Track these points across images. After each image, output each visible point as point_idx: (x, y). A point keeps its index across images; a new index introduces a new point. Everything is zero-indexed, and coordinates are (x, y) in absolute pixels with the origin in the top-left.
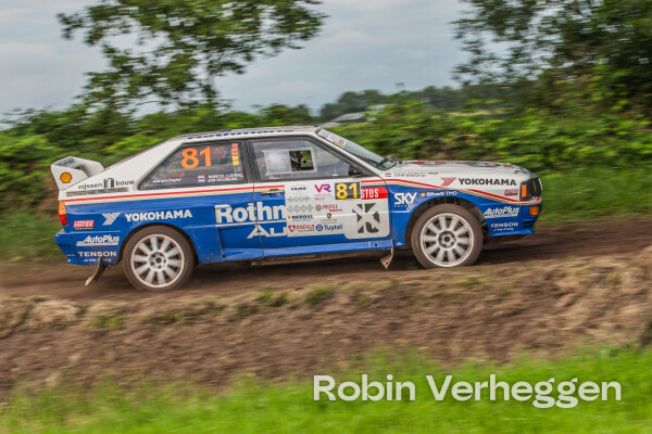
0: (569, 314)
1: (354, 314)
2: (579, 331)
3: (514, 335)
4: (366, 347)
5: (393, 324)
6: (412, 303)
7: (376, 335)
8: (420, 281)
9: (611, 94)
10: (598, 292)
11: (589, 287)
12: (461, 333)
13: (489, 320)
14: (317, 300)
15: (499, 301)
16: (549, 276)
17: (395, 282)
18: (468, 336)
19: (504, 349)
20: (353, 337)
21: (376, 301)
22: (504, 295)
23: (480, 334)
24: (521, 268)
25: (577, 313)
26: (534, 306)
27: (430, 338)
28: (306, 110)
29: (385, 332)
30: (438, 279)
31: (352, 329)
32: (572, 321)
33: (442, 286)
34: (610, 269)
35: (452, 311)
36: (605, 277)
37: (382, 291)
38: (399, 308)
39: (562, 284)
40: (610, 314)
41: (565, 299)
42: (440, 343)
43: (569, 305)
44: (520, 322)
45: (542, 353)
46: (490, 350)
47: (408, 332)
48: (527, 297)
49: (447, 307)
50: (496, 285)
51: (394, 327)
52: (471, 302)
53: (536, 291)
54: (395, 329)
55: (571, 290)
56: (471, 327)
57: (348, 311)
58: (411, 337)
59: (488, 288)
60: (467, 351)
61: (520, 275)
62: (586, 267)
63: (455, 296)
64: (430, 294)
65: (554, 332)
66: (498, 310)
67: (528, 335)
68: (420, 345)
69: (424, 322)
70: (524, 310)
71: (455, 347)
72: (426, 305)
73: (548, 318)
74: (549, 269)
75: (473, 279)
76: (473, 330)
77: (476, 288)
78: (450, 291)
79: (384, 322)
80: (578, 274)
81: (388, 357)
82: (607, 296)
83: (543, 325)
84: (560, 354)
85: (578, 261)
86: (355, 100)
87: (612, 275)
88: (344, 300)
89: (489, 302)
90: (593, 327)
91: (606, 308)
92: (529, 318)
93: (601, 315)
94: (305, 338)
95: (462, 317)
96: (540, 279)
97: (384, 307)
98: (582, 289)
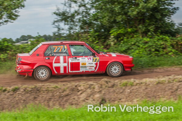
0: (81, 96)
1: (25, 94)
2: (84, 101)
3: (66, 101)
4: (27, 103)
5: (35, 97)
6: (40, 92)
7: (30, 100)
8: (43, 86)
9: (94, 39)
10: (89, 91)
11: (87, 89)
12: (52, 100)
13: (60, 97)
14: (15, 90)
15: (63, 92)
16: (76, 86)
17: (36, 86)
18: (54, 101)
19: (64, 105)
20: (24, 100)
21: (31, 91)
22: (64, 91)
23: (57, 100)
24: (69, 84)
25: (83, 96)
26: (72, 94)
27: (44, 101)
28: (12, 40)
29: (32, 99)
30: (47, 86)
31: (24, 98)
32: (82, 98)
33: (48, 88)
34: (92, 85)
35: (50, 94)
36: (91, 87)
37: (32, 88)
38: (36, 93)
39: (79, 88)
40: (92, 96)
41: (80, 92)
42: (47, 103)
43: (81, 94)
44: (68, 98)
45: (74, 106)
46: (60, 105)
47: (38, 99)
48: (70, 91)
49: (49, 93)
50: (62, 88)
51: (35, 98)
52: (55, 92)
53: (73, 90)
54: (35, 99)
55: (82, 90)
56: (55, 98)
57: (23, 93)
58: (39, 101)
59: (60, 88)
60: (54, 105)
61: (68, 86)
62: (86, 84)
63: (51, 90)
64: (45, 90)
65: (77, 101)
66: (62, 94)
67: (70, 101)
68: (42, 103)
69: (43, 97)
70: (69, 95)
71: (51, 104)
72: (44, 92)
73: (76, 97)
74: (76, 84)
75: (56, 86)
76: (56, 100)
77: (57, 88)
78: (50, 89)
79: (33, 97)
80: (84, 86)
81: (33, 106)
82: (91, 92)
83: (74, 99)
84: (78, 107)
85: (84, 82)
86: (25, 37)
87: (92, 86)
88: (22, 90)
89: (60, 92)
90: (87, 100)
91: (90, 95)
92: (70, 97)
93: (90, 97)
94: (11, 100)
95: (53, 96)
96: (74, 87)
97: (32, 93)
98: (85, 90)
